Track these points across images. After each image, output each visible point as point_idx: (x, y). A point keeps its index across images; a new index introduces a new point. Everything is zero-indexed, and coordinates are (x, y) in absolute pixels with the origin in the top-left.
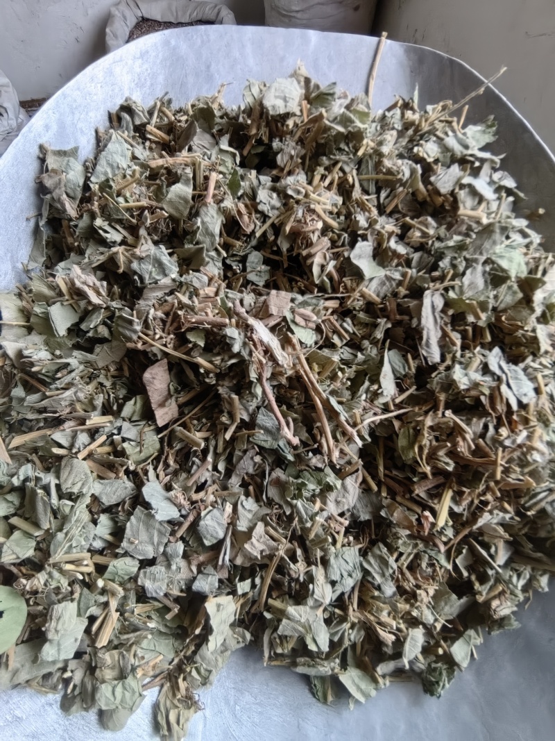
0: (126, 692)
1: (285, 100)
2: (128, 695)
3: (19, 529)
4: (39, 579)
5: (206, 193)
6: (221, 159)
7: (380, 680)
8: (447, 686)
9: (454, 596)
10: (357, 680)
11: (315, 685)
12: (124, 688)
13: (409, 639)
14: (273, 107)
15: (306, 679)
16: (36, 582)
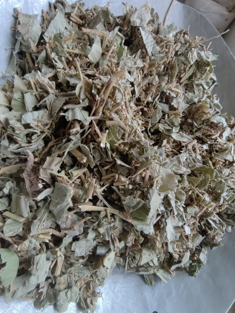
0: (72, 294)
1: (142, 20)
2: (73, 295)
3: (10, 218)
4: (25, 244)
5: (107, 53)
6: (116, 39)
7: (172, 273)
8: (199, 272)
9: (201, 236)
10: (163, 274)
11: (146, 279)
12: (72, 292)
13: (185, 256)
14: (134, 22)
15: (142, 276)
16: (23, 246)
